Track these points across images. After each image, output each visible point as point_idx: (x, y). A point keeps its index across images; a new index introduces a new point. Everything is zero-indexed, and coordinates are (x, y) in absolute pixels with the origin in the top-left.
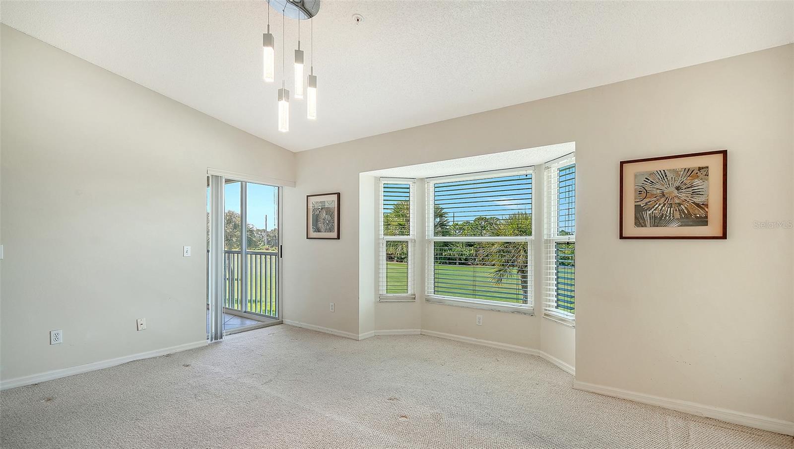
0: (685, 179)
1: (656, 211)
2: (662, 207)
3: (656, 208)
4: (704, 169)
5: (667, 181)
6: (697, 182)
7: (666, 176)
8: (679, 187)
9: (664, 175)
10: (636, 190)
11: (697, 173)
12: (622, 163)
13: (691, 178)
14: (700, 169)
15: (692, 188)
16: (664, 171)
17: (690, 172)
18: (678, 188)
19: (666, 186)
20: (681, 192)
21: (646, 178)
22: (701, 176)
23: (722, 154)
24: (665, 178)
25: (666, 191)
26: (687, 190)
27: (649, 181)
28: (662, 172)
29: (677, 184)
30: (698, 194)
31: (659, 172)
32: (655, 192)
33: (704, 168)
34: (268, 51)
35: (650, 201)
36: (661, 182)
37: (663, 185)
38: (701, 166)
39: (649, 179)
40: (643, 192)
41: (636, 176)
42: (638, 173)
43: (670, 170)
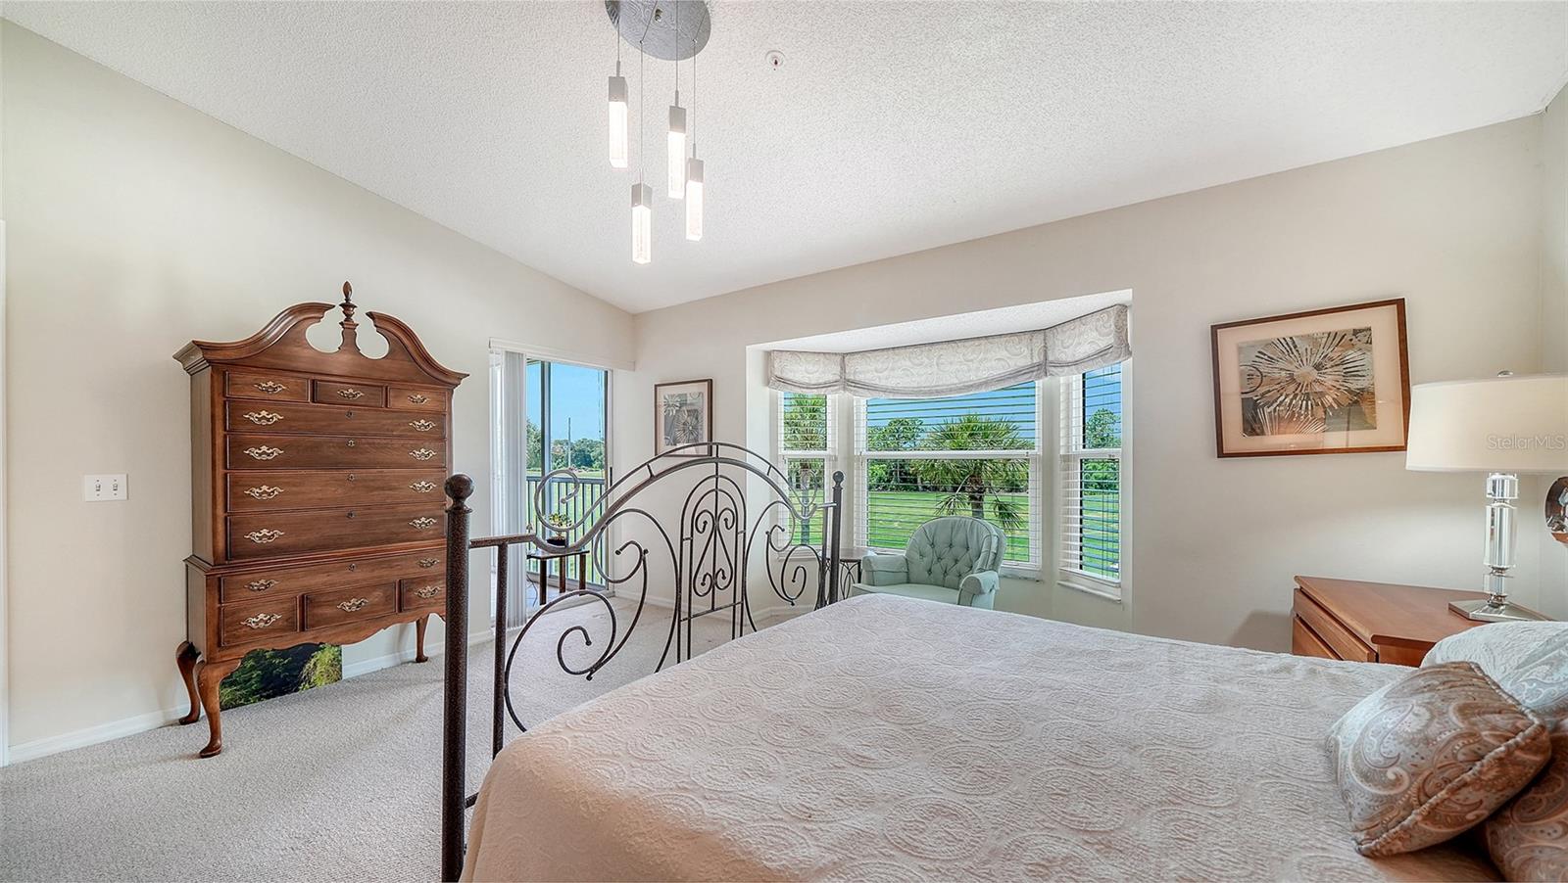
0: (1330, 350)
1: (1282, 408)
2: (1291, 401)
3: (1281, 402)
4: (1363, 334)
5: (1297, 355)
6: (1352, 355)
7: (1295, 347)
8: (1320, 364)
9: (1290, 346)
10: (1241, 373)
11: (1351, 340)
12: (1215, 329)
13: (1341, 349)
14: (1356, 332)
15: (1345, 366)
16: (1291, 338)
17: (1338, 339)
18: (1318, 367)
19: (1296, 364)
20: (1324, 373)
21: (1259, 352)
22: (1359, 345)
23: (1395, 306)
24: (1294, 350)
25: (1297, 373)
26: (1336, 369)
27: (1266, 357)
28: (1288, 339)
29: (1318, 360)
30: (1355, 376)
31: (1283, 341)
32: (1277, 375)
33: (1364, 330)
34: (618, 110)
35: (1269, 391)
36: (1287, 357)
37: (1291, 363)
38: (1357, 327)
39: (1266, 353)
40: (1252, 376)
41: (1240, 349)
42: (1243, 343)
43: (1302, 337)
